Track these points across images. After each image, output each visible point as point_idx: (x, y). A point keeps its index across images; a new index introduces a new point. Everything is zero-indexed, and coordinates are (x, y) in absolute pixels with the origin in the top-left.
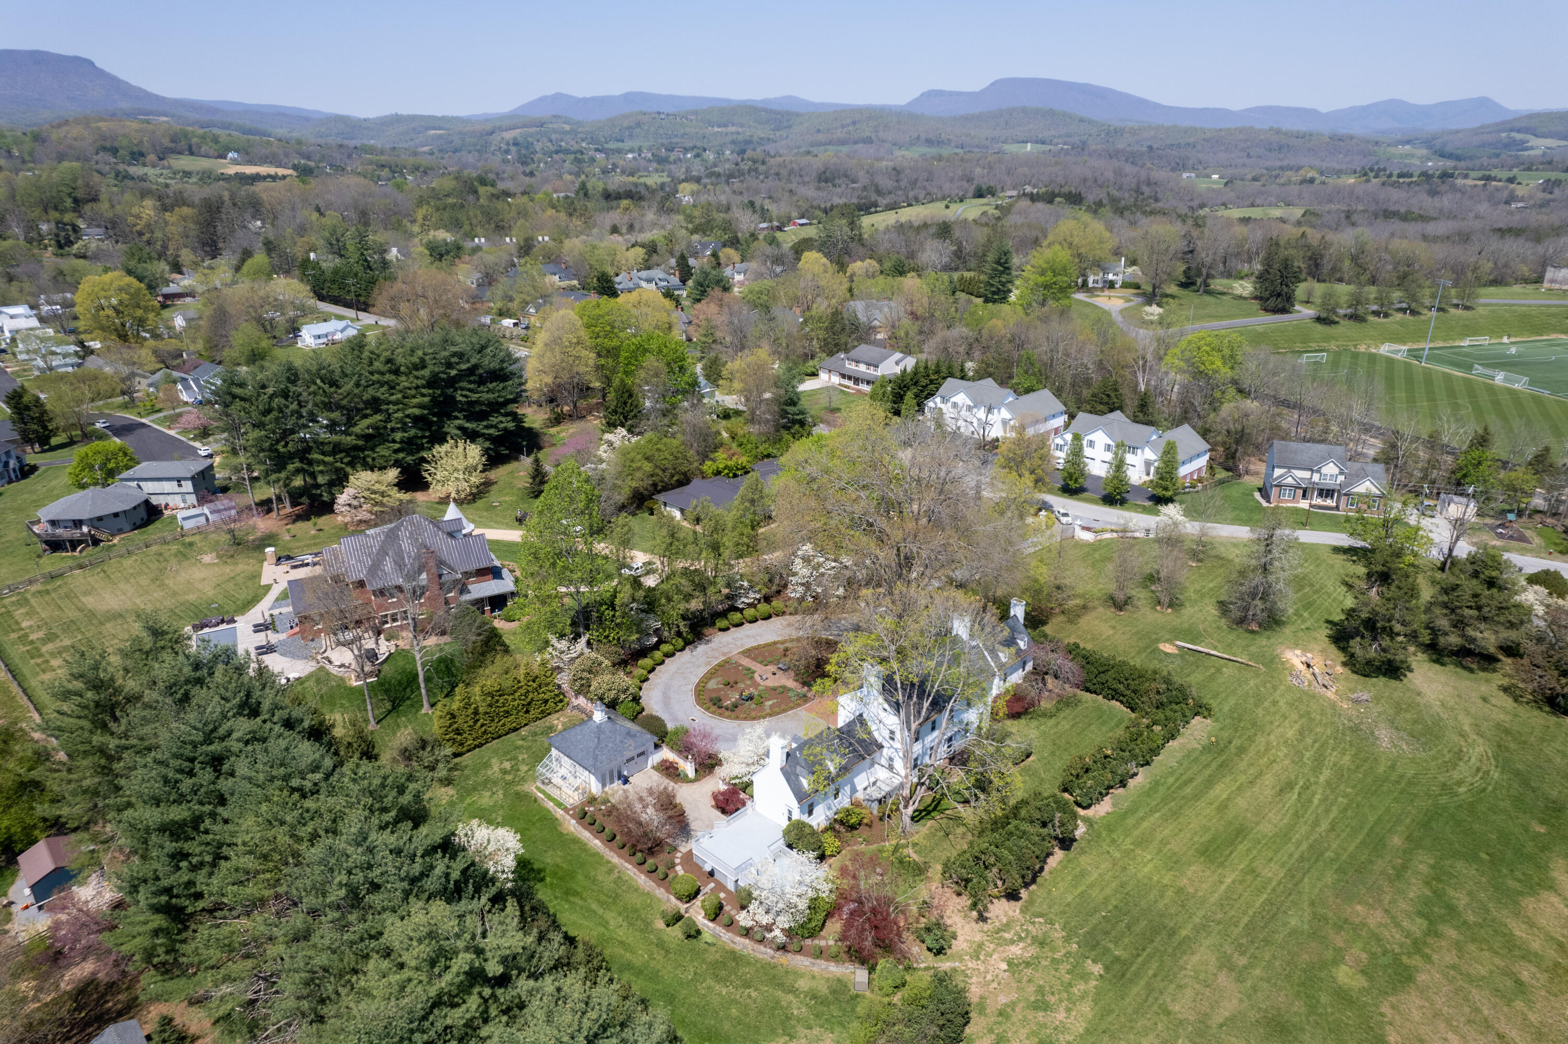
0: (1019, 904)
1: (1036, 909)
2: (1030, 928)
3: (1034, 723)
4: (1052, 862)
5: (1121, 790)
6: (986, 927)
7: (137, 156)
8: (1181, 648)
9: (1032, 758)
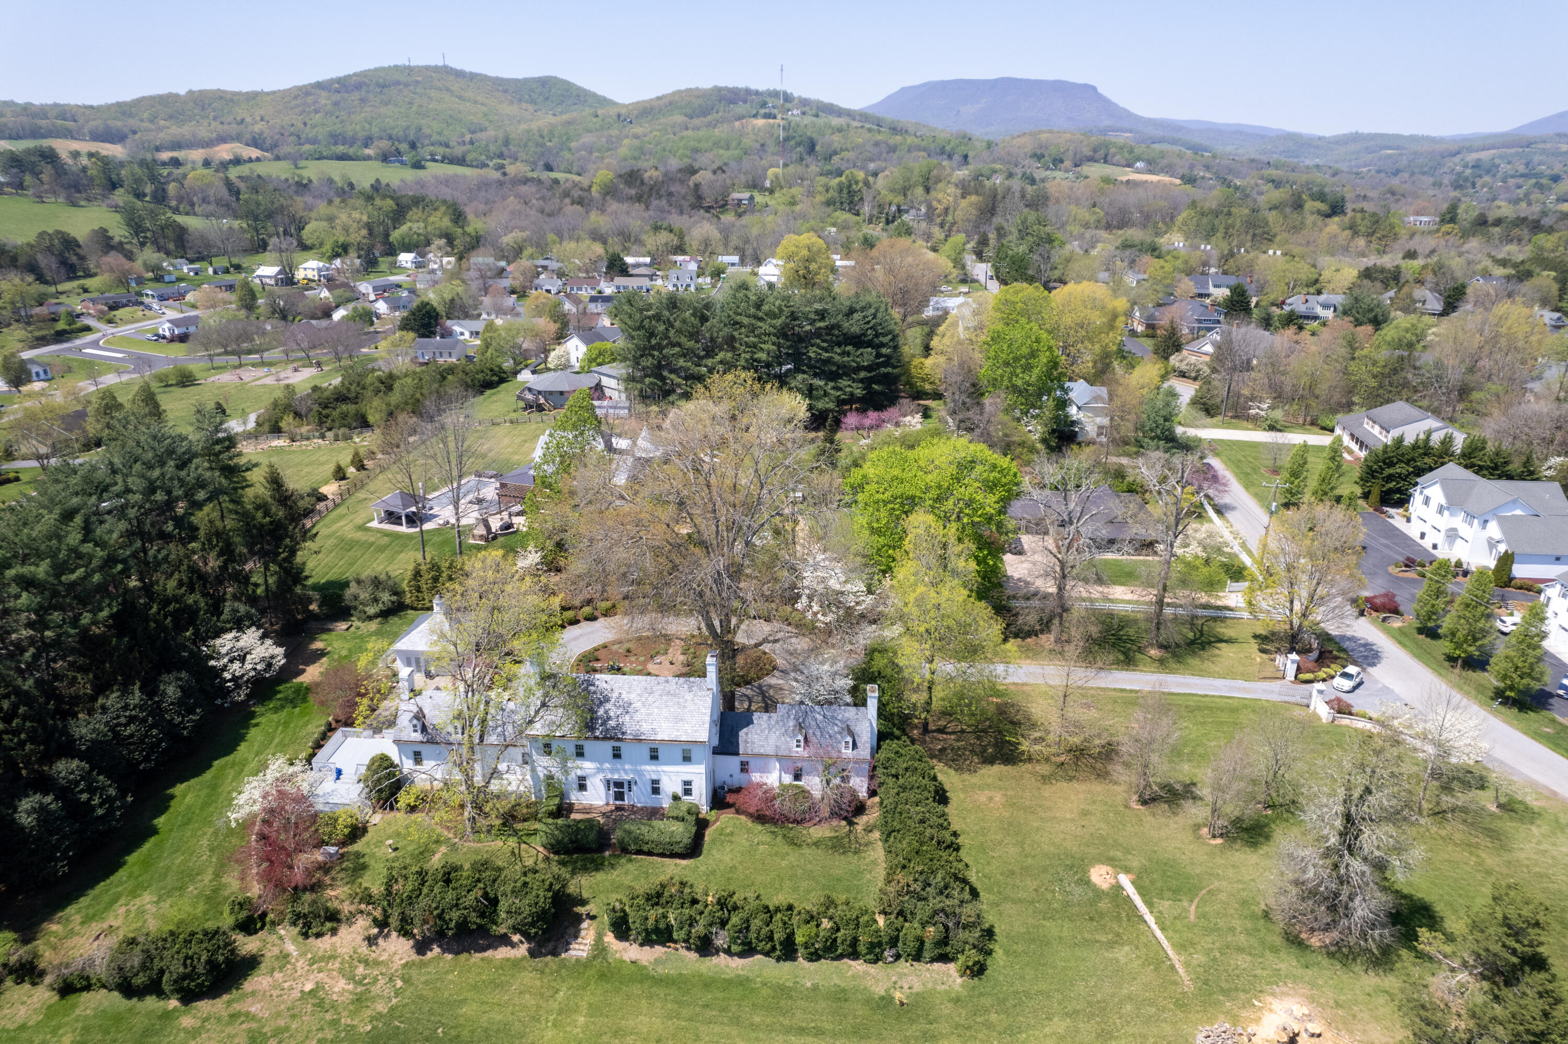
0: (415, 957)
1: (414, 973)
2: (382, 981)
3: (767, 838)
4: (503, 953)
5: (693, 955)
6: (364, 950)
7: (1058, 162)
8: (1119, 888)
9: (684, 862)
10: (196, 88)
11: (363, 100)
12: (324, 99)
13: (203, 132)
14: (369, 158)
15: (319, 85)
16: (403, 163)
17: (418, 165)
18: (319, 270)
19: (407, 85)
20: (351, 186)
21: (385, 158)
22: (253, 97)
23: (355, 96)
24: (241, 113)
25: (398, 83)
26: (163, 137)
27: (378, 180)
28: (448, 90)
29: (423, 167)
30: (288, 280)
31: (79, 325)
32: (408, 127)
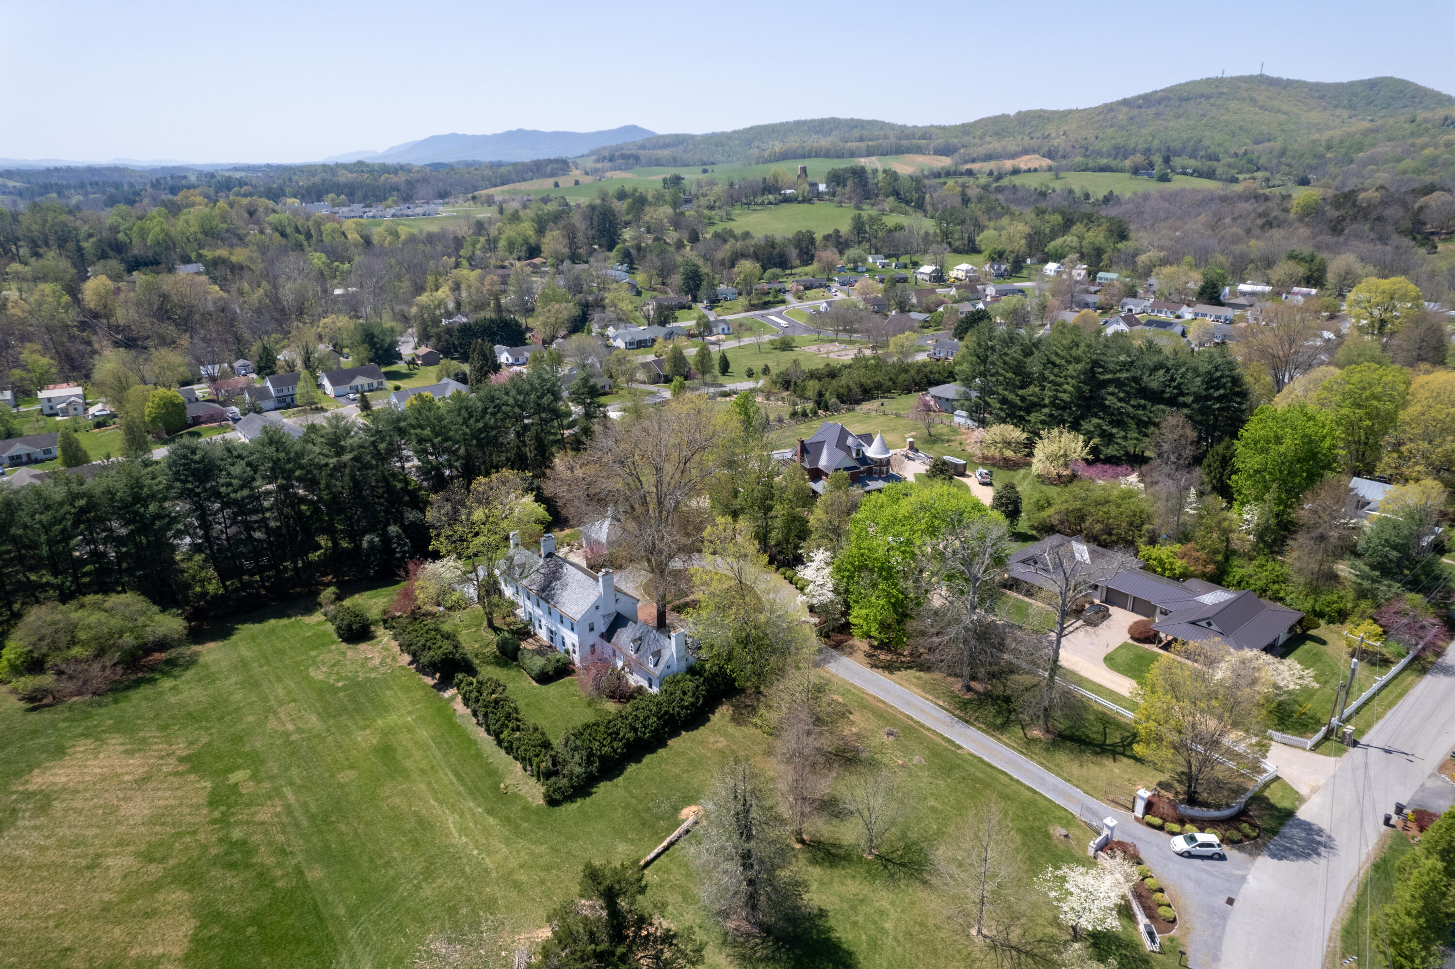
0: (405, 665)
1: (396, 670)
4: (427, 679)
8: (684, 821)
9: (532, 681)
10: (1024, 109)
11: (1157, 115)
12: (1122, 116)
13: (1012, 145)
14: (1122, 171)
15: (1125, 102)
16: (1151, 176)
17: (1164, 178)
18: (967, 272)
19: (1208, 97)
20: (1087, 196)
21: (1136, 171)
22: (1066, 115)
23: (1151, 112)
24: (1051, 129)
25: (1202, 96)
26: (981, 151)
27: (1111, 192)
28: (1252, 99)
29: (1169, 180)
30: (939, 278)
31: (780, 298)
32: (1189, 140)
